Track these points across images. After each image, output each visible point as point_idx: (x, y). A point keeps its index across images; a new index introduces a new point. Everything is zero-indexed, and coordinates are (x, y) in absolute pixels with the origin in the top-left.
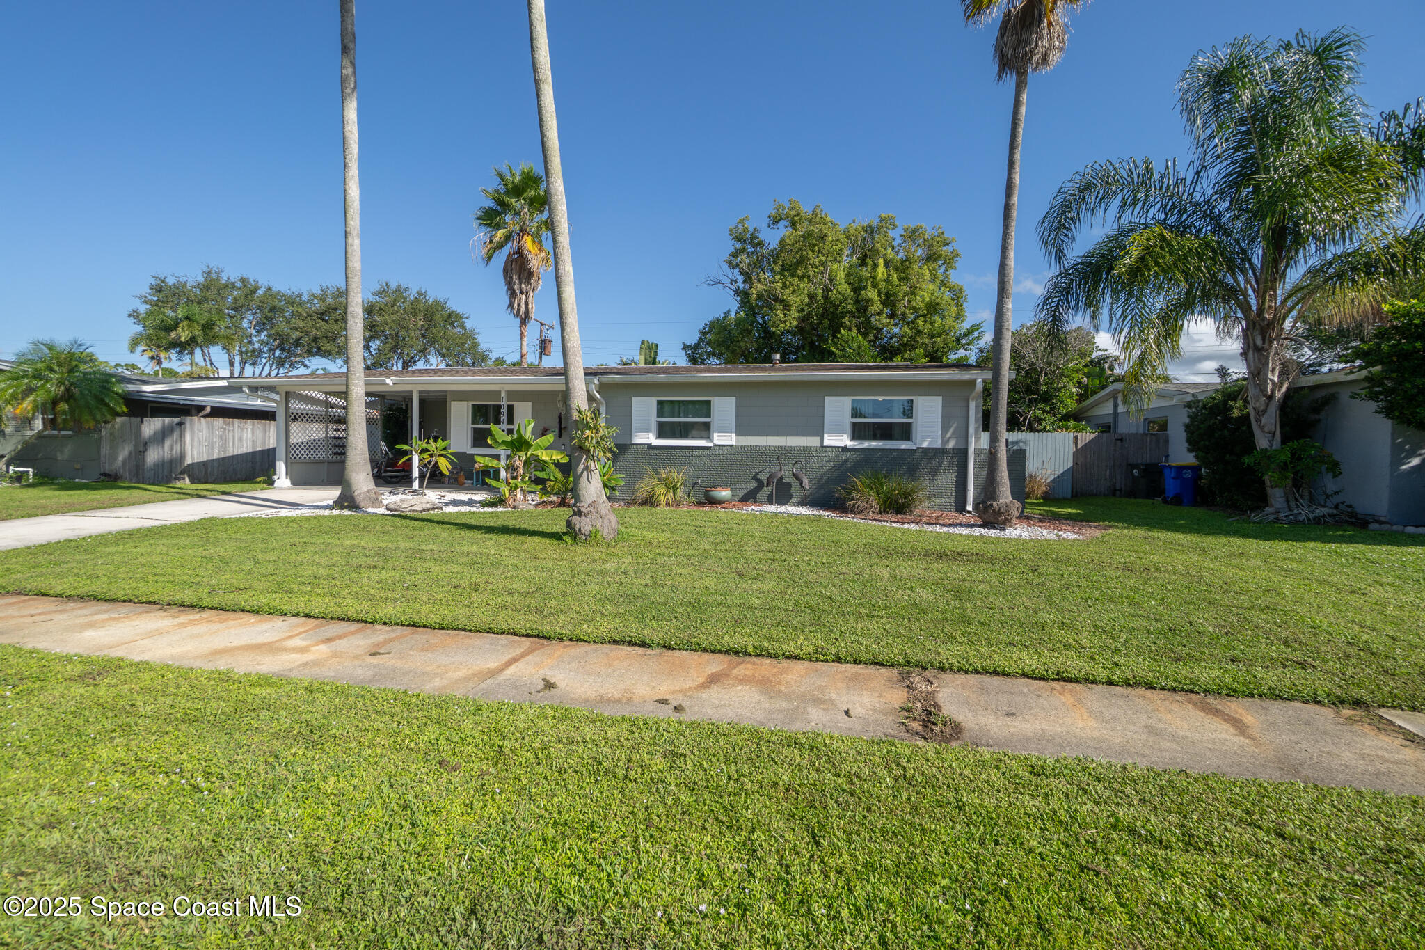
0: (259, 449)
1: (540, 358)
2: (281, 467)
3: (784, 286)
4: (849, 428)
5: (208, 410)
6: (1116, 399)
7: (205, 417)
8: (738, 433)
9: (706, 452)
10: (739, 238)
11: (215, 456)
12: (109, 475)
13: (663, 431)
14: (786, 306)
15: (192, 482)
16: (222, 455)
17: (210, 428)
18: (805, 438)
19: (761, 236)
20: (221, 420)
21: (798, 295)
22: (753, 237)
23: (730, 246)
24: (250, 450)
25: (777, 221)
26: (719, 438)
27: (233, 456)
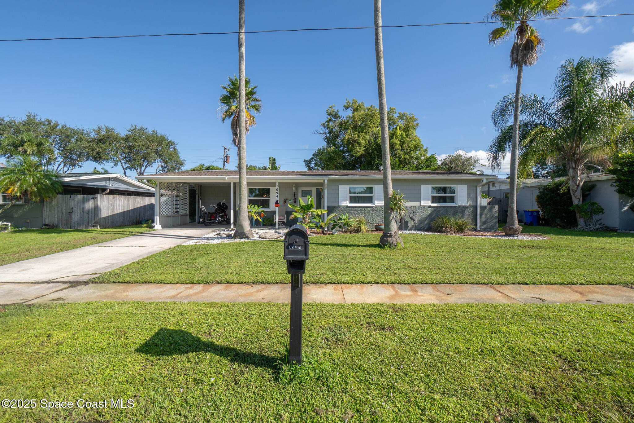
0: (126, 210)
1: (224, 164)
2: (157, 219)
3: (359, 136)
4: (431, 198)
5: (108, 190)
7: (106, 194)
9: (372, 209)
10: (329, 114)
11: (109, 214)
12: (49, 225)
15: (101, 228)
16: (112, 214)
17: (108, 200)
18: (413, 202)
19: (339, 114)
20: (112, 196)
21: (364, 140)
22: (336, 114)
24: (123, 211)
25: (347, 107)
26: (377, 203)
27: (116, 214)
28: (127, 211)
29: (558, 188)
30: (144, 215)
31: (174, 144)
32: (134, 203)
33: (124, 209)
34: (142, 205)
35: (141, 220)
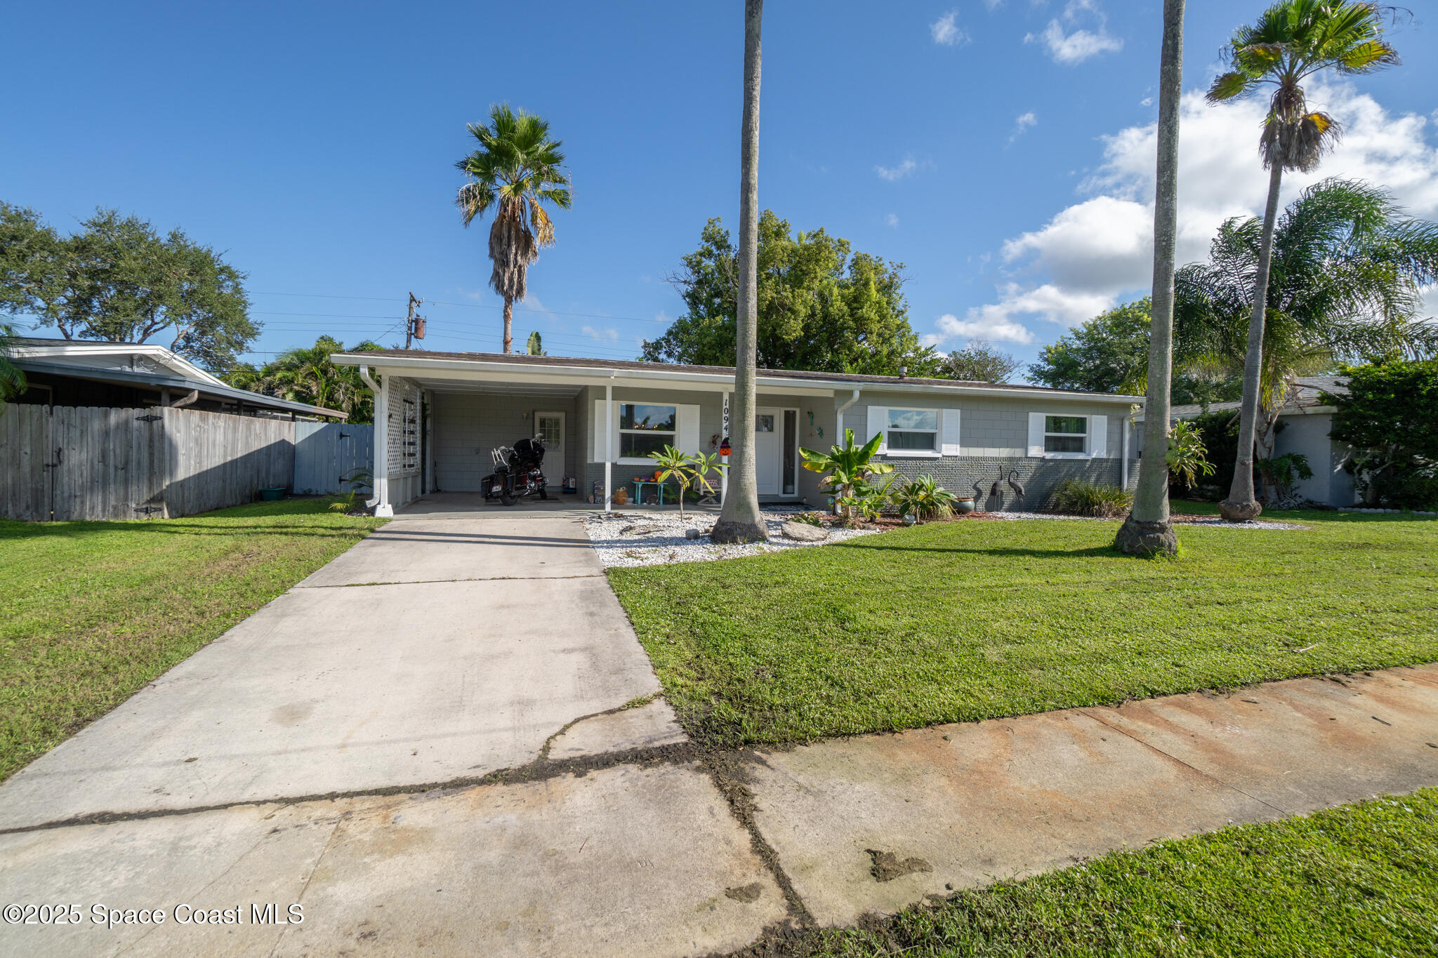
0: (229, 459)
1: (409, 341)
4: (1044, 441)
5: (196, 396)
8: (962, 445)
9: (935, 463)
13: (894, 442)
15: (171, 517)
18: (1016, 450)
20: (197, 412)
24: (222, 462)
26: (947, 450)
27: (207, 471)
28: (232, 462)
30: (268, 472)
31: (237, 277)
32: (247, 437)
33: (225, 456)
34: (264, 445)
35: (260, 488)
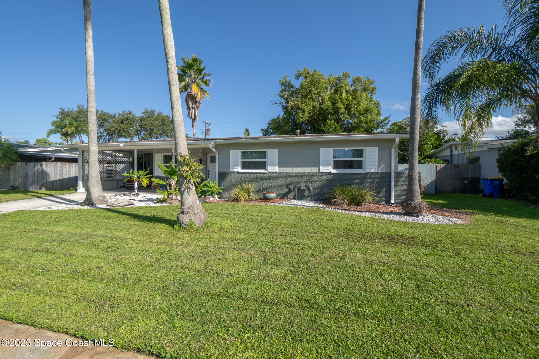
1: (205, 136)
2: (80, 183)
3: (302, 103)
4: (332, 163)
5: (53, 159)
6: (451, 148)
7: (52, 162)
8: (279, 166)
9: (265, 175)
10: (283, 84)
11: (58, 179)
12: (14, 187)
13: (245, 166)
14: (303, 111)
15: (47, 190)
16: (61, 178)
17: (55, 167)
18: (311, 168)
19: (293, 83)
21: (308, 106)
22: (289, 84)
23: (280, 88)
25: (298, 77)
26: (270, 169)
29: (524, 148)
